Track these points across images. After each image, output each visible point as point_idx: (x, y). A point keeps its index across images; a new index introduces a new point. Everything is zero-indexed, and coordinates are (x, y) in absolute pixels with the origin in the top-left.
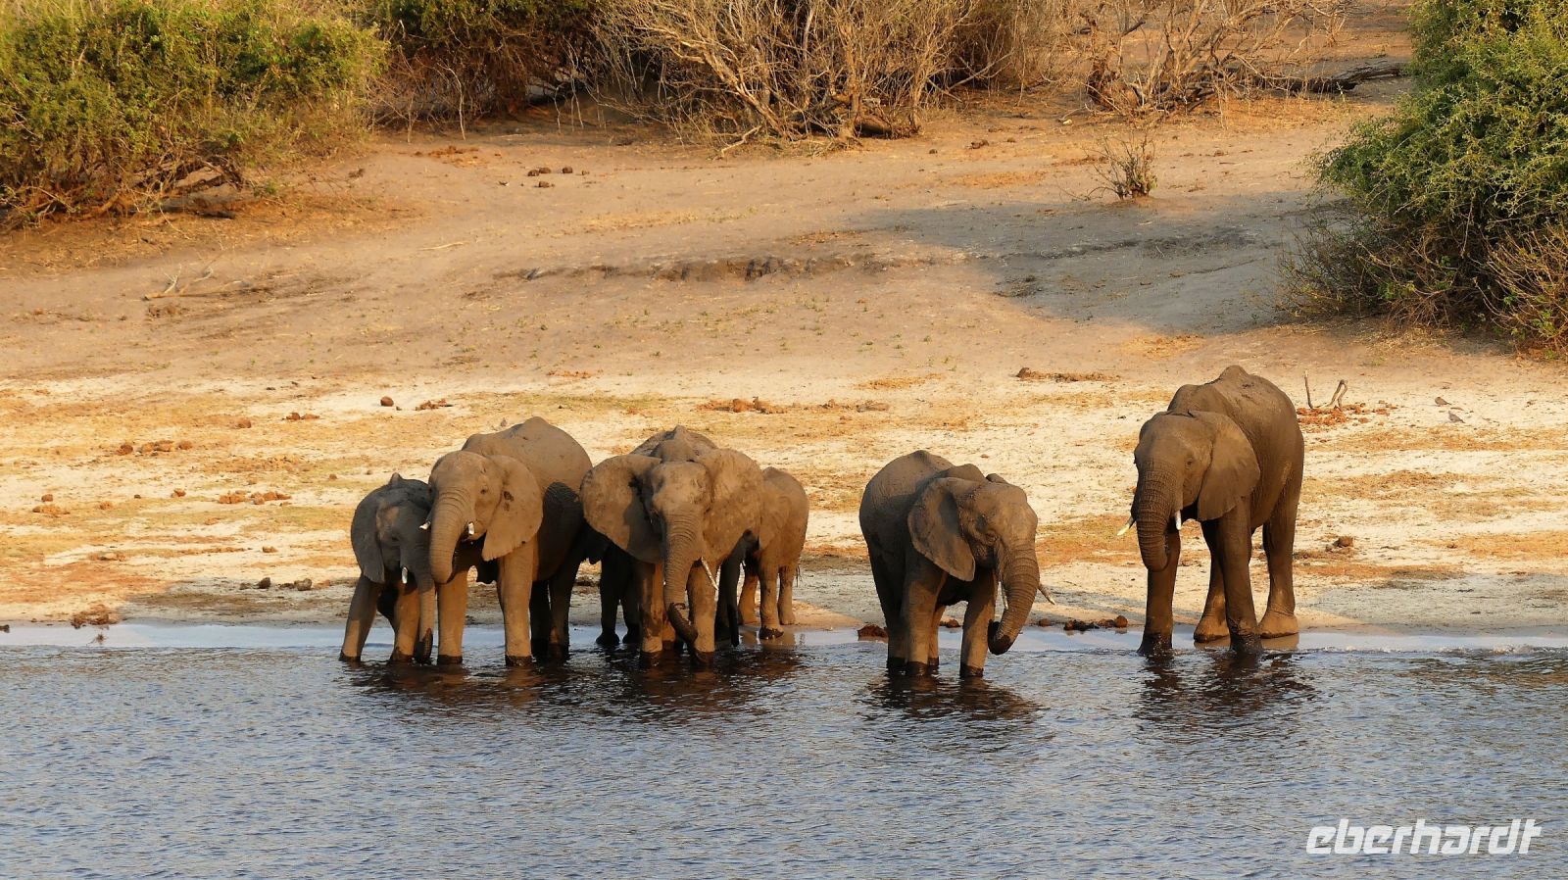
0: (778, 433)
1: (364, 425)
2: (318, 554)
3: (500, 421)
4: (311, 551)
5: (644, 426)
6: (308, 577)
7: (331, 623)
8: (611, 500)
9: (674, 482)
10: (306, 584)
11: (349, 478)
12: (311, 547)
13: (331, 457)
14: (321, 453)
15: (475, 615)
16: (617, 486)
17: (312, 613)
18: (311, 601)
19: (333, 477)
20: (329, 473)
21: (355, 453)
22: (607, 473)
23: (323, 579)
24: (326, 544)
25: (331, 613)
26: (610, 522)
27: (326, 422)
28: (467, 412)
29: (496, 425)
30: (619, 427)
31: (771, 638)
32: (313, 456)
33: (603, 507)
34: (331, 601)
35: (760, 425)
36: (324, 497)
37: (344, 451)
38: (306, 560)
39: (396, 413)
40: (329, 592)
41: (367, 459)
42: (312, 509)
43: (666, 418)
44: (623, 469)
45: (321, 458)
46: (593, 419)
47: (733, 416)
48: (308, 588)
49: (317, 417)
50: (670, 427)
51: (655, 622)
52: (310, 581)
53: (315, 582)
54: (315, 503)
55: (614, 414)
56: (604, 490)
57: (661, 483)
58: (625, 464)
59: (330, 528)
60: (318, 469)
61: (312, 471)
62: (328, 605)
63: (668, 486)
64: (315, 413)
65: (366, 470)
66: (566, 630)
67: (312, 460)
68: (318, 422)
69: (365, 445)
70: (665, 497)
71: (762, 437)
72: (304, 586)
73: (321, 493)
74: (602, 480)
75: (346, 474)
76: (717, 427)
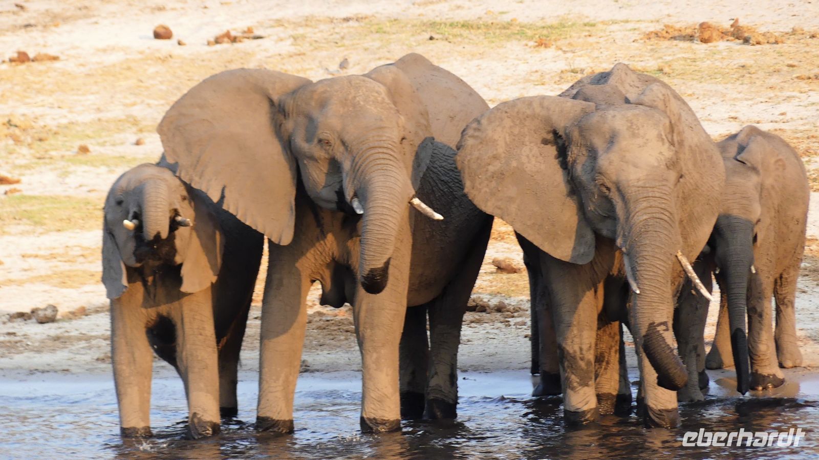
0: (770, 74)
1: (129, 68)
2: (65, 267)
3: (338, 60)
4: (54, 263)
5: (561, 65)
6: (51, 302)
7: (90, 371)
8: (514, 164)
9: (634, 135)
10: (49, 313)
11: (108, 151)
12: (53, 256)
13: (80, 119)
14: (64, 112)
15: (309, 357)
16: (523, 144)
17: (59, 357)
18: (57, 339)
19: (84, 150)
20: (78, 143)
21: (116, 112)
22: (508, 123)
23: (74, 306)
24: (77, 252)
25: (88, 357)
26: (511, 199)
27: (69, 66)
28: (286, 47)
29: (334, 67)
30: (523, 68)
31: (765, 388)
32: (52, 118)
33: (500, 176)
34: (88, 339)
35: (742, 61)
36: (72, 180)
37: (99, 110)
38: (49, 276)
39: (178, 50)
40: (83, 325)
41: (135, 122)
42: (54, 199)
43: (596, 54)
44: (534, 117)
45: (64, 121)
46: (482, 55)
47: (699, 48)
48: (52, 320)
49: (55, 58)
50: (606, 67)
51: (582, 364)
52: (54, 309)
53: (62, 310)
54: (58, 190)
55: (515, 47)
56: (501, 149)
57: (612, 139)
58: (538, 110)
59: (82, 228)
60: (60, 138)
61: (52, 141)
62: (83, 344)
63: (624, 143)
64: (52, 52)
65: (134, 139)
66: (453, 379)
67: (52, 124)
68: (57, 65)
69: (132, 99)
70: (623, 159)
71: (746, 81)
72: (47, 318)
73: (65, 174)
74: (499, 135)
75: (103, 144)
76: (676, 65)
